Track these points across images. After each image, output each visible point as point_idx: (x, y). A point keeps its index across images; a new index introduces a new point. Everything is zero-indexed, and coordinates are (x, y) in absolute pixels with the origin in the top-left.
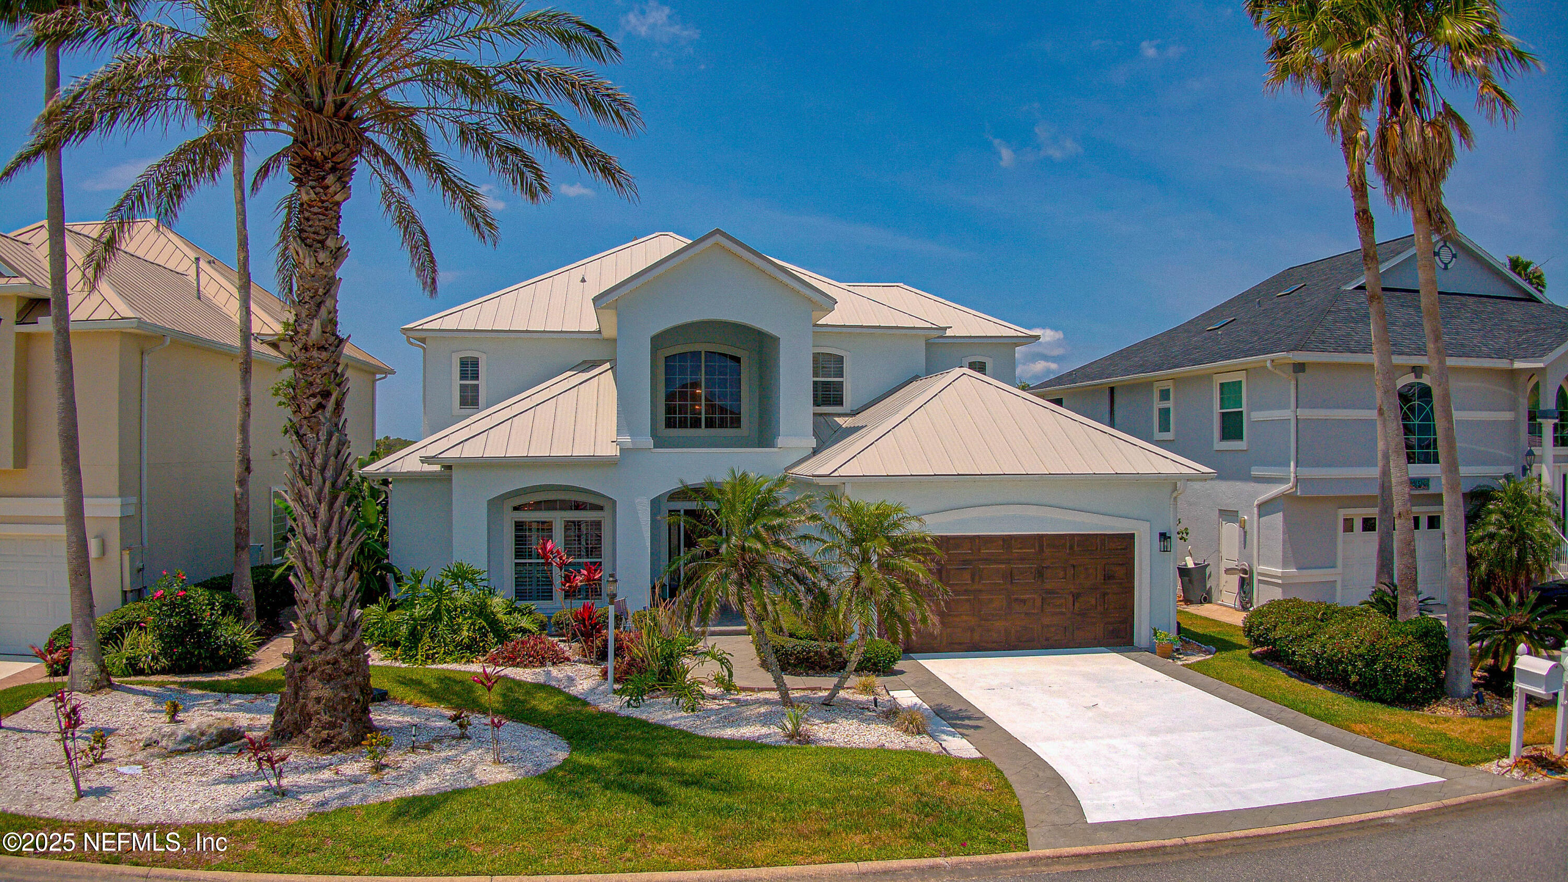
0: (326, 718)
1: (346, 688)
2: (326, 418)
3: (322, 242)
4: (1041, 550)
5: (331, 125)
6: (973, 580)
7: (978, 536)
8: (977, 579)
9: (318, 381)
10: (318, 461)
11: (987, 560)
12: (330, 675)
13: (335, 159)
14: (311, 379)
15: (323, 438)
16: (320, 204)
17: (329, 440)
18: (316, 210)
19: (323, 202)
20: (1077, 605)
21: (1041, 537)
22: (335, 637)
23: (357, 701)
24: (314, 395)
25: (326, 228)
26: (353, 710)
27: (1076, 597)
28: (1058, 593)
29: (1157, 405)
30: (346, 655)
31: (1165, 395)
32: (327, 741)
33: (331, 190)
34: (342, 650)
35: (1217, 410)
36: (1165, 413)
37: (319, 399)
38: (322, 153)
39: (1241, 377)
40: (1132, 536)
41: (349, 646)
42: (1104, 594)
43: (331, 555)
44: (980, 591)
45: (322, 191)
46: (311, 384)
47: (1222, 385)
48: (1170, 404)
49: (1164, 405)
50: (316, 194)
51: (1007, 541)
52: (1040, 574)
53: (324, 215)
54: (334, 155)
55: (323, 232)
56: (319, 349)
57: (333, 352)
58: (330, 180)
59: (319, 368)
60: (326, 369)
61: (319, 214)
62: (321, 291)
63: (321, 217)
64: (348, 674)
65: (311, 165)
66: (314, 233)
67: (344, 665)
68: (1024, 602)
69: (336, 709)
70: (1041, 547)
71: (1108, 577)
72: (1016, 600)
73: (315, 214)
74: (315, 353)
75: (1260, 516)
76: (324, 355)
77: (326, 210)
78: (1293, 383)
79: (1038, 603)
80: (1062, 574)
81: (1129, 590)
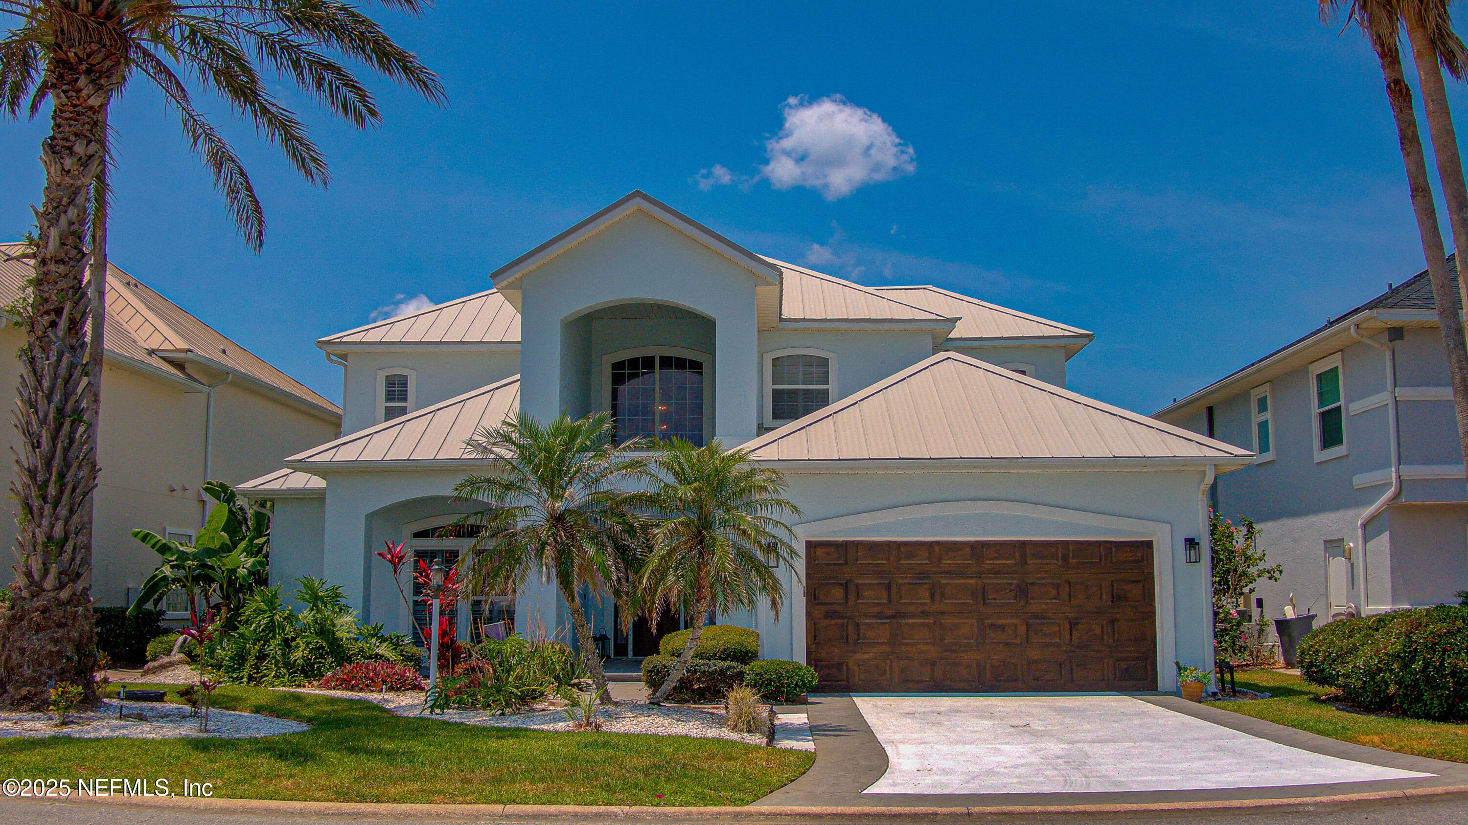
0: (28, 672)
1: (56, 641)
2: (58, 337)
3: (70, 149)
4: (1024, 562)
5: (85, 25)
6: (932, 597)
7: (938, 543)
8: (937, 598)
9: (54, 297)
10: (46, 384)
11: (948, 574)
12: (38, 625)
13: (91, 61)
14: (47, 295)
15: (53, 359)
16: (71, 109)
17: (59, 361)
18: (67, 115)
19: (75, 106)
20: (1076, 634)
21: (1023, 544)
22: (48, 584)
23: (69, 659)
24: (47, 313)
25: (76, 134)
26: (62, 669)
27: (1073, 624)
28: (1049, 618)
29: (1256, 418)
30: (60, 604)
31: (1262, 405)
32: (26, 699)
33: (84, 93)
34: (57, 599)
35: (1315, 409)
36: (1263, 427)
37: (53, 316)
38: (75, 54)
39: (1335, 361)
40: (1149, 544)
41: (64, 595)
42: (1113, 621)
43: (52, 490)
44: (943, 613)
45: (74, 94)
46: (46, 300)
47: (1319, 377)
48: (1268, 416)
49: (1262, 418)
50: (68, 98)
51: (977, 549)
52: (1022, 592)
53: (76, 120)
54: (89, 56)
55: (72, 138)
56: (57, 262)
57: (74, 267)
58: (82, 82)
59: (56, 283)
60: (62, 285)
61: (71, 119)
62: (65, 201)
63: (72, 122)
64: (60, 626)
65: (65, 68)
66: (63, 139)
67: (57, 614)
68: (1002, 628)
69: (40, 664)
70: (1024, 557)
71: (1117, 598)
72: (991, 626)
73: (67, 119)
74: (52, 267)
75: (1366, 541)
76: (62, 269)
77: (78, 115)
78: (1388, 354)
79: (1022, 630)
80: (1053, 593)
81: (1150, 615)
